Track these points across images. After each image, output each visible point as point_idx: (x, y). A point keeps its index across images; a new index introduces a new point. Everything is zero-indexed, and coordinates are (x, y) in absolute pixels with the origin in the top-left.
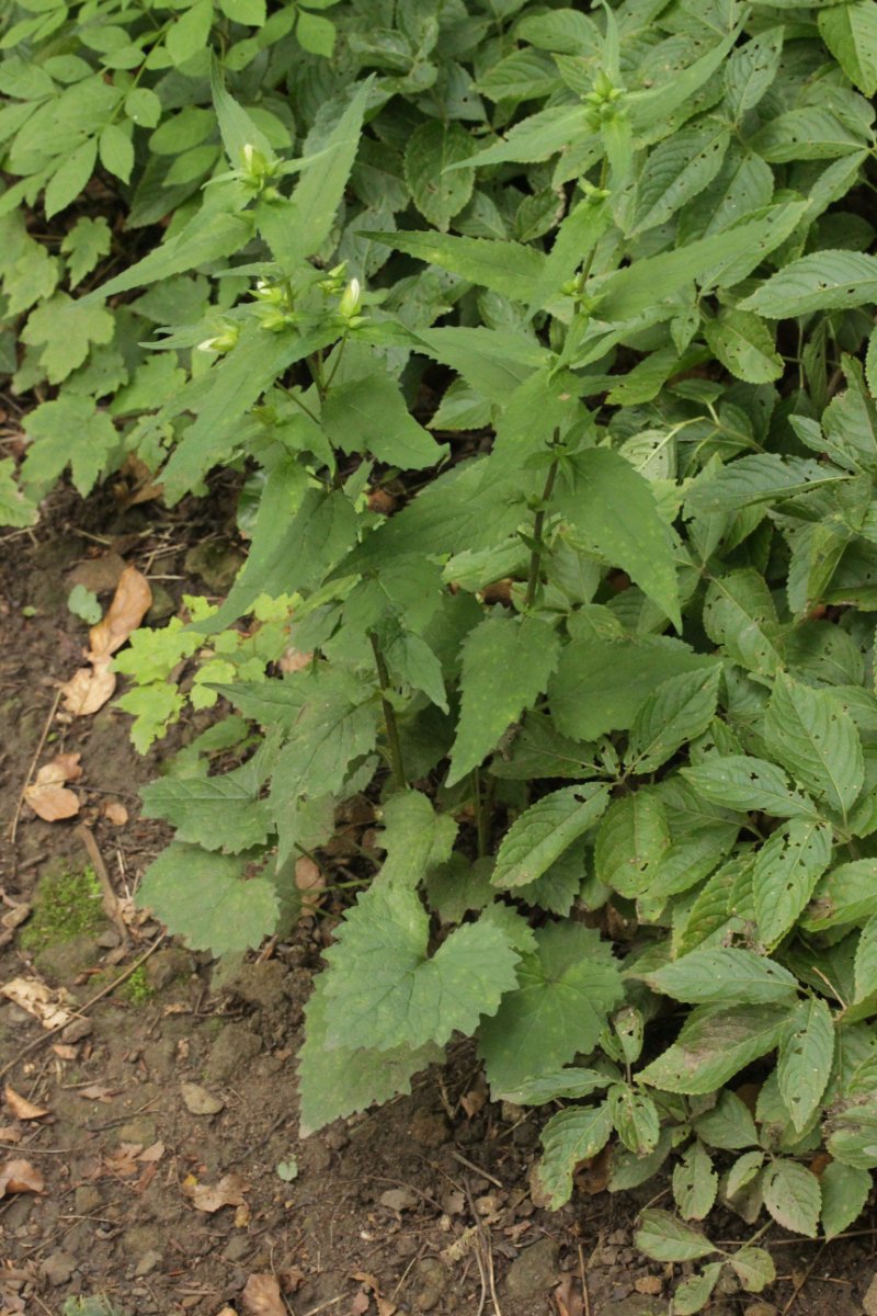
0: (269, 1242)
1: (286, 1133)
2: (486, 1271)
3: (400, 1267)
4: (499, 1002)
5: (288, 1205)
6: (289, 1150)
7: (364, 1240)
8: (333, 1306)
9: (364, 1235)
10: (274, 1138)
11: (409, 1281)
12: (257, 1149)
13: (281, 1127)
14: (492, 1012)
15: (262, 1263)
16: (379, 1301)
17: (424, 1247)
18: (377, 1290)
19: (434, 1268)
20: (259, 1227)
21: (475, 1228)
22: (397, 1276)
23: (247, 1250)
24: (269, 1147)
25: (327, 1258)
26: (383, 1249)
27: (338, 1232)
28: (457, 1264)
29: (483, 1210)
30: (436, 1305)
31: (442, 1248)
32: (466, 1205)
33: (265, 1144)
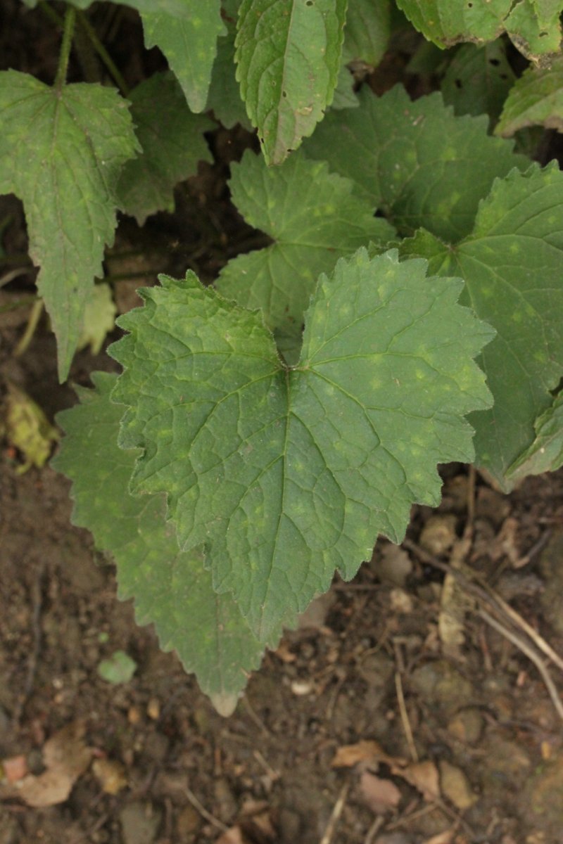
0: (177, 785)
1: (57, 607)
2: (517, 630)
3: (390, 702)
4: (483, 377)
5: (154, 712)
6: (83, 628)
7: (306, 696)
8: (343, 817)
9: (300, 689)
10: (49, 625)
11: (414, 712)
12: (40, 658)
13: (46, 604)
14: (486, 401)
15: (193, 825)
16: (406, 774)
17: (397, 651)
18: (389, 761)
19: (440, 675)
20: (144, 773)
21: (450, 579)
22: (390, 715)
23: (157, 820)
24: (52, 641)
25: (272, 753)
26: (343, 691)
27: (259, 707)
28: (466, 648)
29: (439, 546)
30: (485, 724)
31: (424, 636)
32: (412, 556)
33: (44, 644)
